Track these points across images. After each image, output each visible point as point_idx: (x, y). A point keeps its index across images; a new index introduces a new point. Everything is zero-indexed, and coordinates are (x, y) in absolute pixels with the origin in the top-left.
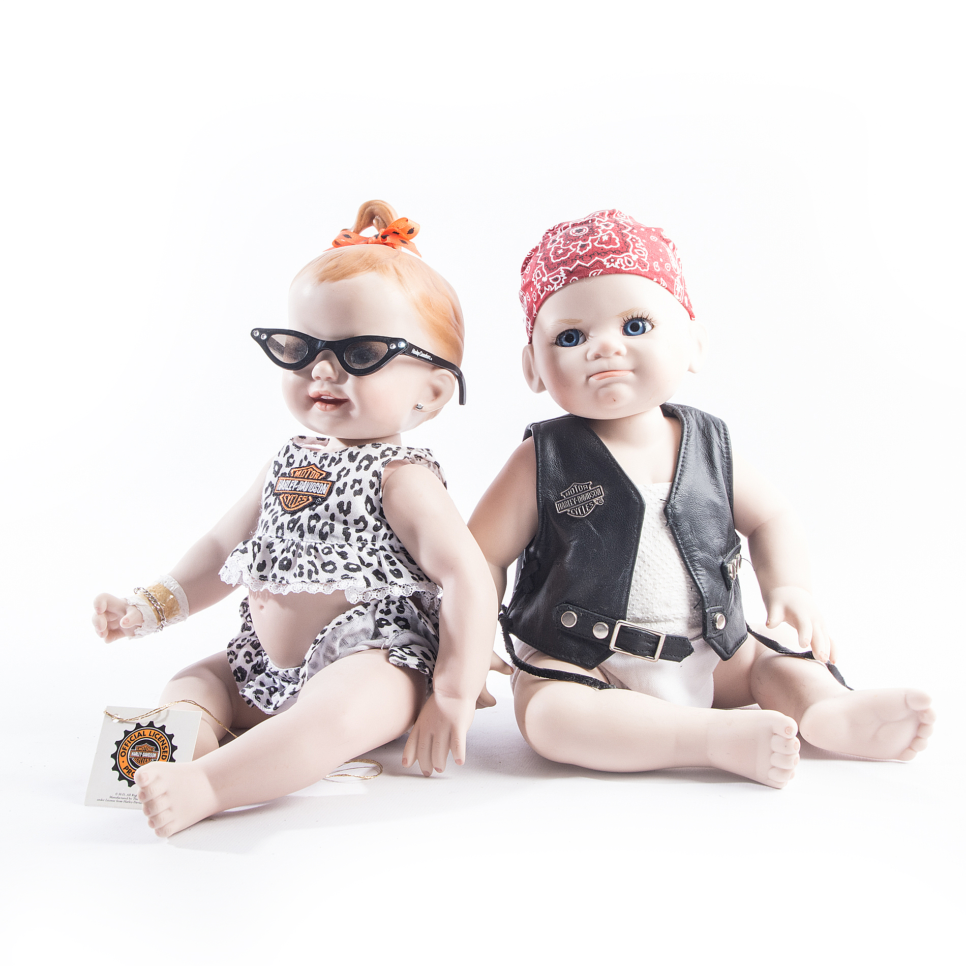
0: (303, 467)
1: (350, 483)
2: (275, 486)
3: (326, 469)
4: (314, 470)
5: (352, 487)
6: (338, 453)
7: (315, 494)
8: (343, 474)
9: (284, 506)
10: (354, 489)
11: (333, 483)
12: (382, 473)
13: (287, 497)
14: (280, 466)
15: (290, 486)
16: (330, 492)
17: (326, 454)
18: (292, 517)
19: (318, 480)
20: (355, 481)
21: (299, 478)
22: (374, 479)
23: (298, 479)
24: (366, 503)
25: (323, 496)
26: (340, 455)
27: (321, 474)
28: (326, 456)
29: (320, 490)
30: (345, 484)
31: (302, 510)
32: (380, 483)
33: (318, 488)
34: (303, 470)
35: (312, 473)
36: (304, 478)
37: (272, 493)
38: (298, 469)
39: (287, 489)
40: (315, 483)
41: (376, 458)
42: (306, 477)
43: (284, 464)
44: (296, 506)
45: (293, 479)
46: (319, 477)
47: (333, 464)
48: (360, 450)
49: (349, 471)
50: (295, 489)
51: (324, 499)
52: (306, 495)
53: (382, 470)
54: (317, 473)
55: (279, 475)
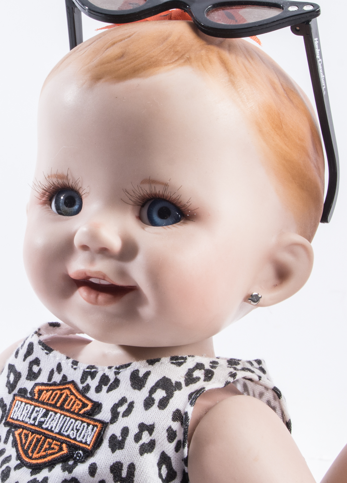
0: (55, 384)
1: (134, 430)
2: (8, 407)
3: (92, 394)
4: (72, 394)
5: (138, 438)
6: (114, 370)
7: (73, 442)
8: (122, 410)
9: (21, 452)
10: (141, 442)
11: (104, 425)
12: (190, 415)
13: (27, 436)
14: (18, 376)
15: (32, 417)
16: (98, 442)
17: (93, 367)
18: (34, 477)
19: (78, 414)
20: (143, 427)
21: (47, 404)
22: (176, 426)
23: (46, 407)
24: (160, 465)
25: (87, 447)
26: (117, 373)
27: (84, 405)
28: (93, 370)
29: (82, 436)
30: (125, 431)
31: (51, 465)
32: (185, 433)
33: (78, 430)
34: (54, 390)
35: (69, 399)
36: (54, 406)
37: (3, 421)
38: (47, 388)
39: (27, 420)
40: (74, 421)
41: (178, 386)
42: (58, 405)
43: (24, 373)
44: (41, 458)
45: (37, 404)
46: (80, 410)
47: (105, 388)
48: (150, 368)
49: (131, 405)
50: (41, 423)
51: (89, 454)
52: (58, 440)
53: (190, 410)
54: (78, 402)
55: (16, 391)
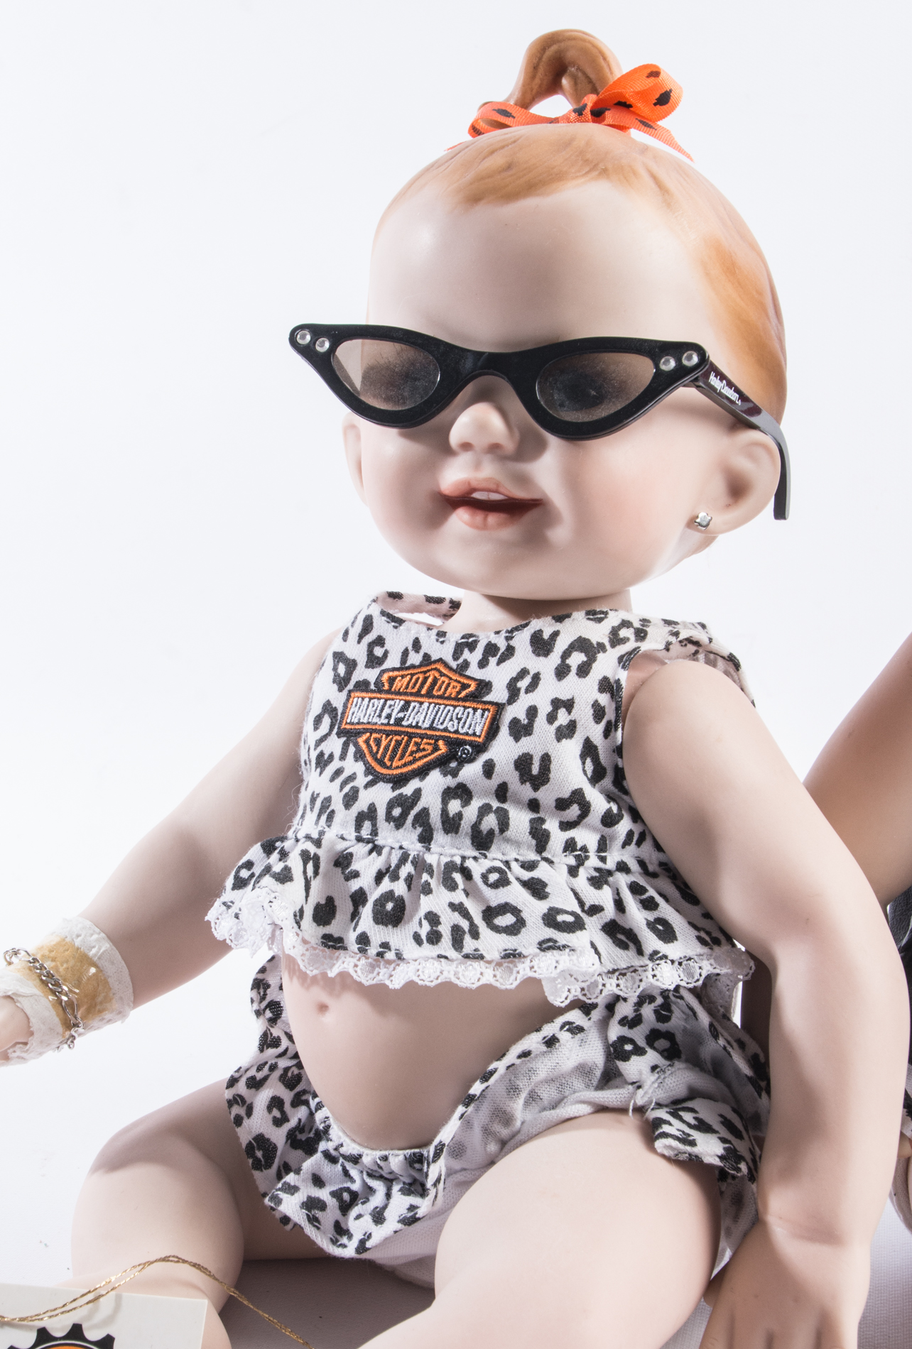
0: (413, 667)
1: (544, 709)
2: (340, 711)
3: (474, 671)
4: (442, 674)
5: (551, 718)
6: (503, 634)
7: (455, 736)
8: (523, 684)
9: (374, 764)
10: (557, 724)
11: (500, 708)
12: (623, 683)
13: (378, 742)
14: (352, 665)
15: (384, 714)
16: (493, 731)
17: (471, 635)
18: (397, 792)
19: (457, 699)
20: (557, 704)
21: (406, 694)
22: (604, 699)
23: (403, 697)
24: (583, 757)
25: (477, 739)
26: (508, 639)
27: (464, 687)
28: (471, 640)
29: (467, 725)
30: (532, 712)
31: (422, 773)
32: (618, 709)
33: (459, 720)
34: (412, 675)
35: (439, 682)
36: (418, 694)
37: (335, 730)
38: (401, 673)
39: (376, 720)
40: (452, 708)
41: (601, 647)
42: (423, 692)
43: (361, 658)
44: (405, 765)
45: (389, 696)
46: (459, 693)
47: (493, 661)
48: (558, 626)
49: (536, 678)
50: (399, 722)
51: (480, 748)
52: (430, 737)
53: (623, 676)
54: (453, 684)
55: (351, 686)
